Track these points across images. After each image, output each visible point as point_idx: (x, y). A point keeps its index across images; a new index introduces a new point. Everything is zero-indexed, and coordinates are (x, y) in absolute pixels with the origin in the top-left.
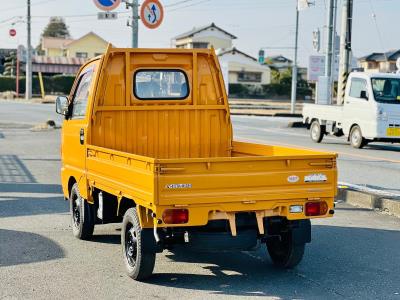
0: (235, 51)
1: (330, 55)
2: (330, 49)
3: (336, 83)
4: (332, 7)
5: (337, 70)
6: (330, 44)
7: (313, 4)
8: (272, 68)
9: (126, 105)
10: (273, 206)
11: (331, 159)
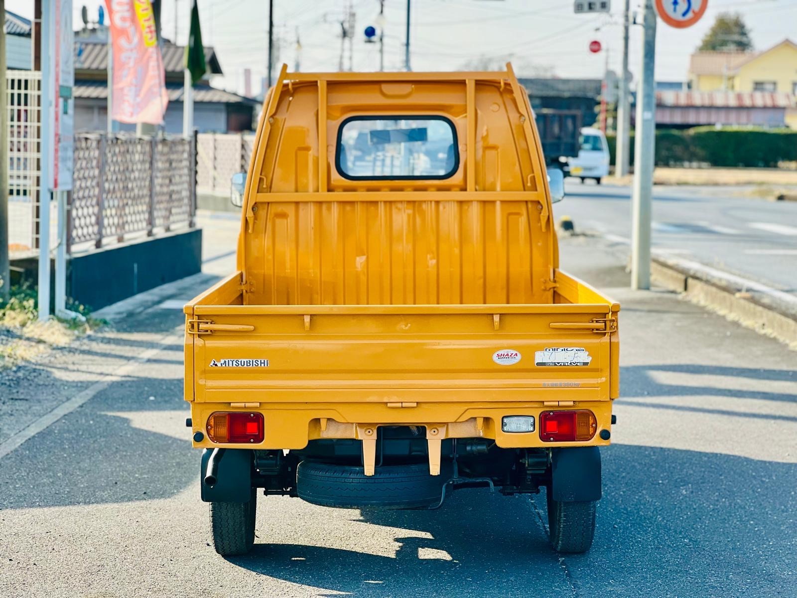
9: (320, 190)
10: (460, 416)
11: (605, 315)
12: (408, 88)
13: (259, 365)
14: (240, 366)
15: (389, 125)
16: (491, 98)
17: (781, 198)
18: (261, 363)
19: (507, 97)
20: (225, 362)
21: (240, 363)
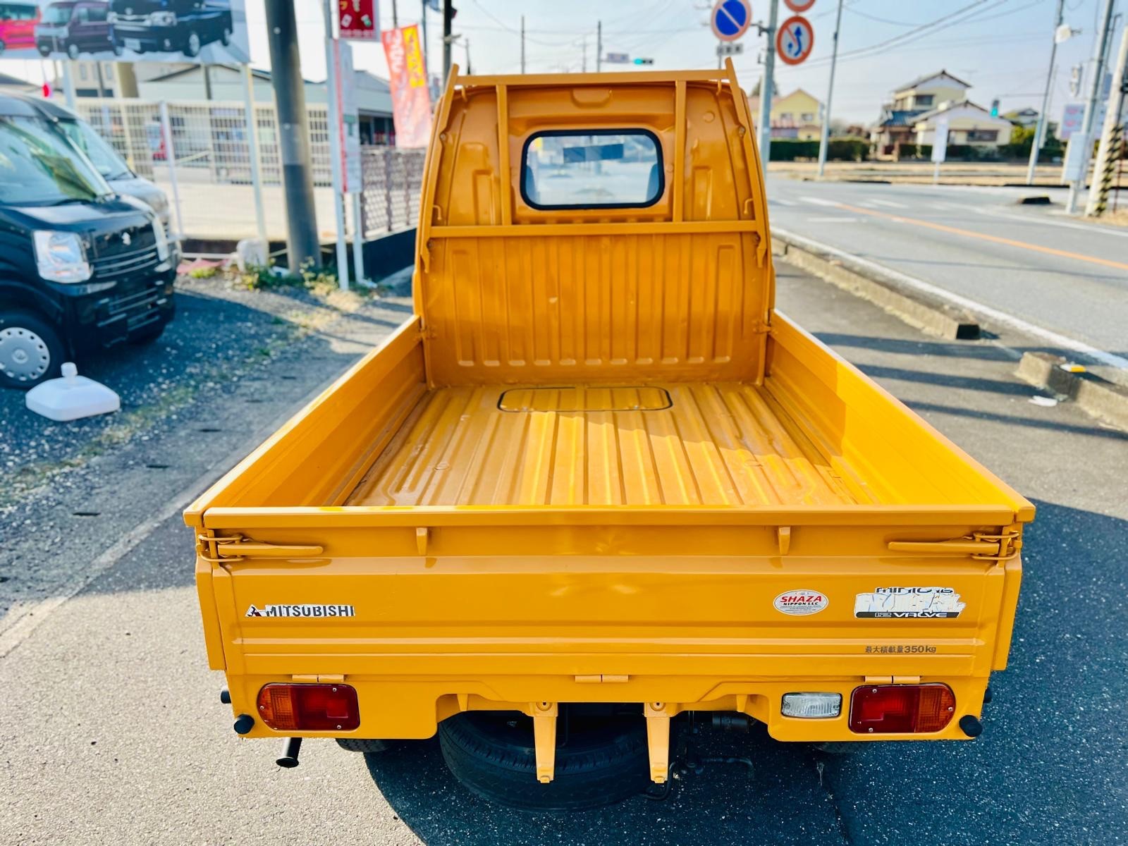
0: (967, 103)
1: (1094, 101)
2: (1095, 92)
3: (1097, 141)
4: (1107, 30)
5: (1102, 124)
6: (1096, 85)
7: (1079, 32)
8: (1014, 123)
9: (503, 222)
10: (707, 694)
11: (999, 530)
12: (603, 95)
13: (338, 615)
14: (302, 615)
15: (582, 141)
16: (705, 104)
17: (806, 179)
18: (340, 611)
19: (723, 103)
20: (274, 609)
21: (301, 611)
